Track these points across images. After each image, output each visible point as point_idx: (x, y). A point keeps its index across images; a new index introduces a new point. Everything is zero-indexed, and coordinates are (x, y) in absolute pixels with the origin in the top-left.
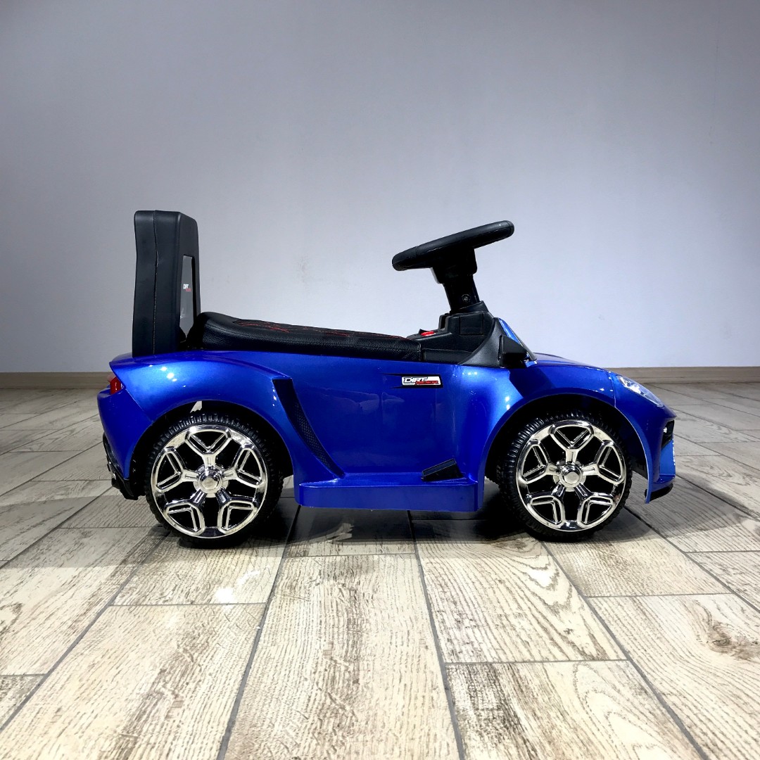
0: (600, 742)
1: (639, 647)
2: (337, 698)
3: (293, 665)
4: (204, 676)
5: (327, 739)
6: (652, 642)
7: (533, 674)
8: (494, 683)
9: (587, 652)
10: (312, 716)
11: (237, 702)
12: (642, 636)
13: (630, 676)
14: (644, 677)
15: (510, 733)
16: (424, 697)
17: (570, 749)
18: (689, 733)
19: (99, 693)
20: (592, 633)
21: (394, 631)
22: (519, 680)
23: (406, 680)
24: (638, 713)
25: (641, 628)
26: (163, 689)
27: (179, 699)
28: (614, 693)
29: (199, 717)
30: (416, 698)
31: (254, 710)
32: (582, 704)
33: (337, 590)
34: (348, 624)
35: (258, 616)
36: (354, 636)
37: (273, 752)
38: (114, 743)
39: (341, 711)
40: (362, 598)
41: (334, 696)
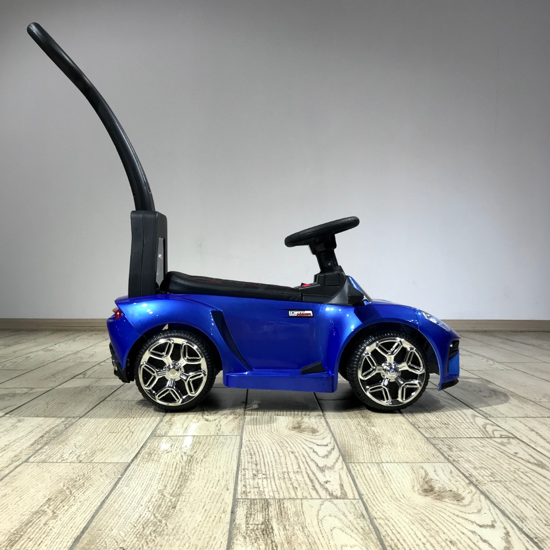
0: (321, 544)
1: (371, 492)
2: (159, 516)
3: (136, 498)
4: (75, 502)
5: (144, 538)
6: (381, 490)
7: (293, 506)
8: (265, 510)
9: (334, 494)
10: (139, 526)
11: (93, 517)
12: (375, 486)
13: (357, 508)
14: (366, 509)
15: (264, 537)
16: (215, 517)
17: (300, 547)
18: (382, 540)
19: (5, 511)
20: (342, 483)
21: (209, 480)
22: (282, 508)
23: (207, 507)
24: (353, 528)
25: (377, 481)
26: (47, 509)
27: (55, 515)
28: (343, 517)
29: (65, 525)
30: (210, 517)
31: (102, 522)
32: (318, 523)
33: (180, 456)
34: (180, 475)
35: (122, 470)
36: (182, 482)
37: (108, 544)
38: (7, 537)
39: (158, 523)
40: (194, 461)
41: (157, 515)
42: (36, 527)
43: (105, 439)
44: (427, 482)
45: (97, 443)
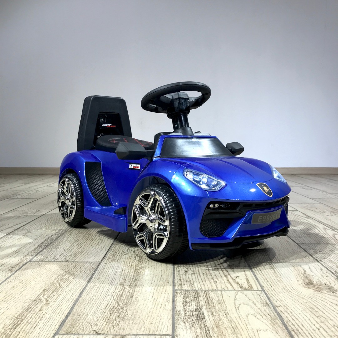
0: (241, 328)
1: (269, 285)
2: (121, 304)
3: (105, 289)
4: (62, 293)
5: (111, 322)
6: (275, 283)
7: (216, 296)
8: (196, 299)
9: (244, 286)
10: (107, 312)
11: (74, 304)
12: (271, 280)
13: (262, 298)
14: (269, 298)
15: (199, 322)
16: (161, 304)
17: (226, 330)
18: (286, 325)
19: (13, 299)
20: (247, 278)
21: (155, 275)
22: (208, 298)
23: (155, 297)
24: (262, 315)
25: (271, 276)
26: (42, 298)
27: (48, 302)
28: (253, 305)
29: (55, 310)
30: (158, 305)
31: (81, 308)
32: (236, 310)
33: (134, 257)
34: (135, 271)
35: (95, 267)
36: (136, 277)
37: (84, 328)
38: (12, 321)
39: (121, 310)
40: (144, 260)
41: (120, 303)
42: (33, 313)
43: (84, 245)
44: (306, 277)
45: (79, 247)
